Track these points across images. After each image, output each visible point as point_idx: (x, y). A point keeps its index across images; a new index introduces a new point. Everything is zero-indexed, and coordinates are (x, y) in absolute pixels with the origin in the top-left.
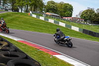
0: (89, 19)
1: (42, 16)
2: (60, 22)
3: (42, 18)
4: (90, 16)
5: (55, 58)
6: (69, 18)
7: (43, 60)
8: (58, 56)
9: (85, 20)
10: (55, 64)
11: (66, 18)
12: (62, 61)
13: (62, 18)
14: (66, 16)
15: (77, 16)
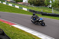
0: (33, 3)
1: (4, 2)
2: (16, 6)
3: (4, 3)
4: (34, 2)
5: (13, 27)
6: (21, 3)
7: (5, 28)
8: (14, 26)
9: (31, 4)
10: (13, 30)
11: (20, 3)
12: (17, 29)
13: (17, 3)
14: (19, 2)
15: (26, 1)
